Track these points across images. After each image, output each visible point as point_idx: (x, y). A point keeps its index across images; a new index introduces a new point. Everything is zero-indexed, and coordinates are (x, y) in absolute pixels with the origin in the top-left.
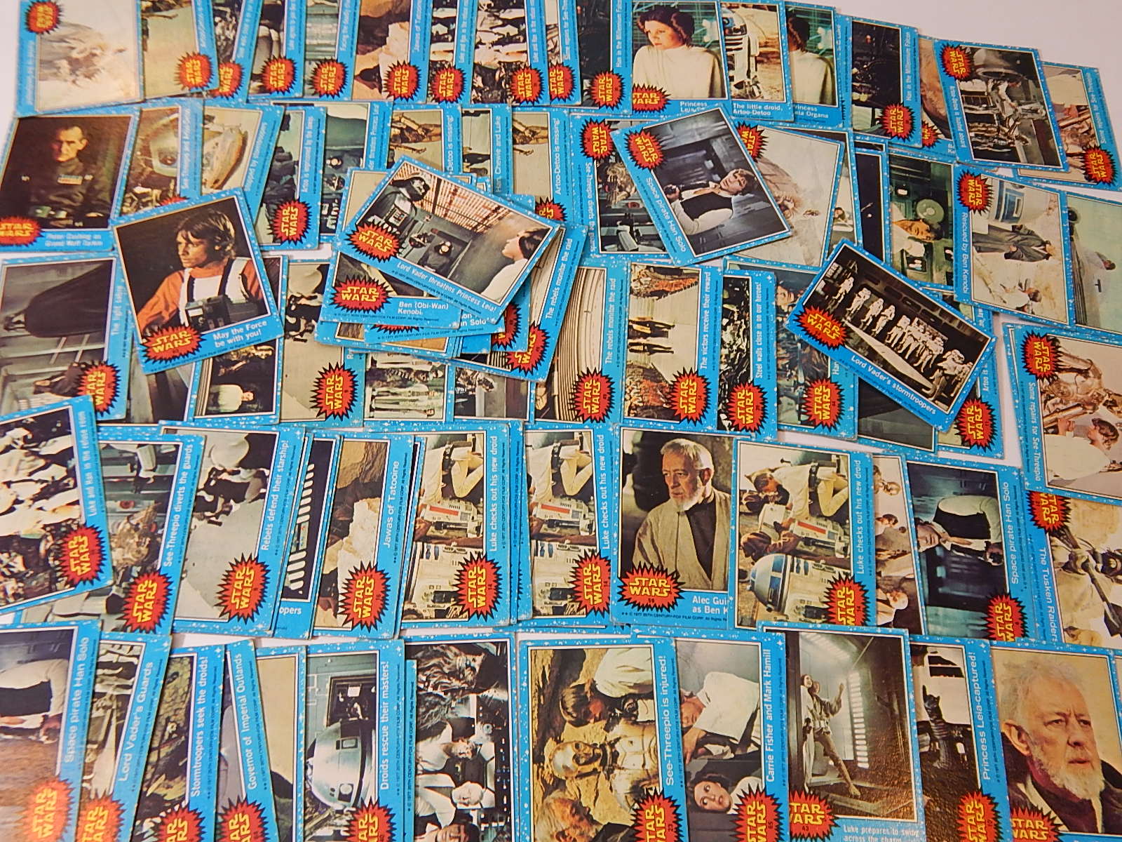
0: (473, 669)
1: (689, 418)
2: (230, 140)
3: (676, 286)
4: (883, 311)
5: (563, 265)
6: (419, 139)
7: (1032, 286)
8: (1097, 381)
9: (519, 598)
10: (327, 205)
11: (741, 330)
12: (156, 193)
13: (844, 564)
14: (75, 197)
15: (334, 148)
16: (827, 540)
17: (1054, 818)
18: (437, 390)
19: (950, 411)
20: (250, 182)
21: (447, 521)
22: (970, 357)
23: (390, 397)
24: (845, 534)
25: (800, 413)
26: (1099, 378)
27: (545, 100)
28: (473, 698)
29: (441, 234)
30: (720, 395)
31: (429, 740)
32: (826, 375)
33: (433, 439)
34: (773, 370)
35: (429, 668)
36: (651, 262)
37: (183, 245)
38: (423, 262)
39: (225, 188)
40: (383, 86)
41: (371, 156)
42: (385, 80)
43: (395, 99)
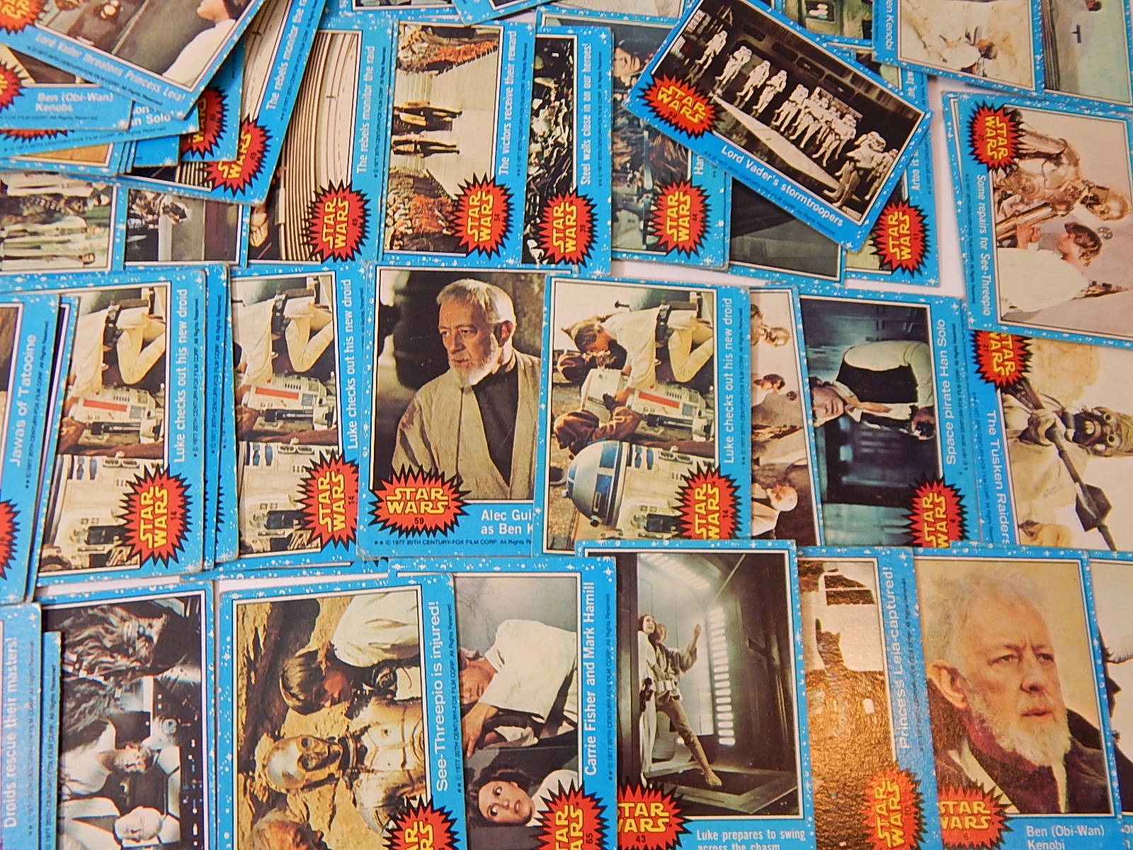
0: (149, 639)
1: (480, 249)
3: (465, 53)
4: (769, 79)
5: (295, 29)
7: (985, 37)
8: (1072, 169)
9: (217, 529)
11: (561, 115)
13: (706, 451)
16: (681, 417)
17: (999, 797)
18: (99, 225)
19: (863, 221)
21: (109, 420)
22: (894, 141)
24: (708, 406)
25: (645, 233)
26: (1076, 164)
28: (148, 682)
30: (527, 213)
31: (80, 748)
32: (684, 175)
33: (89, 297)
34: (607, 171)
35: (81, 642)
36: (429, 20)
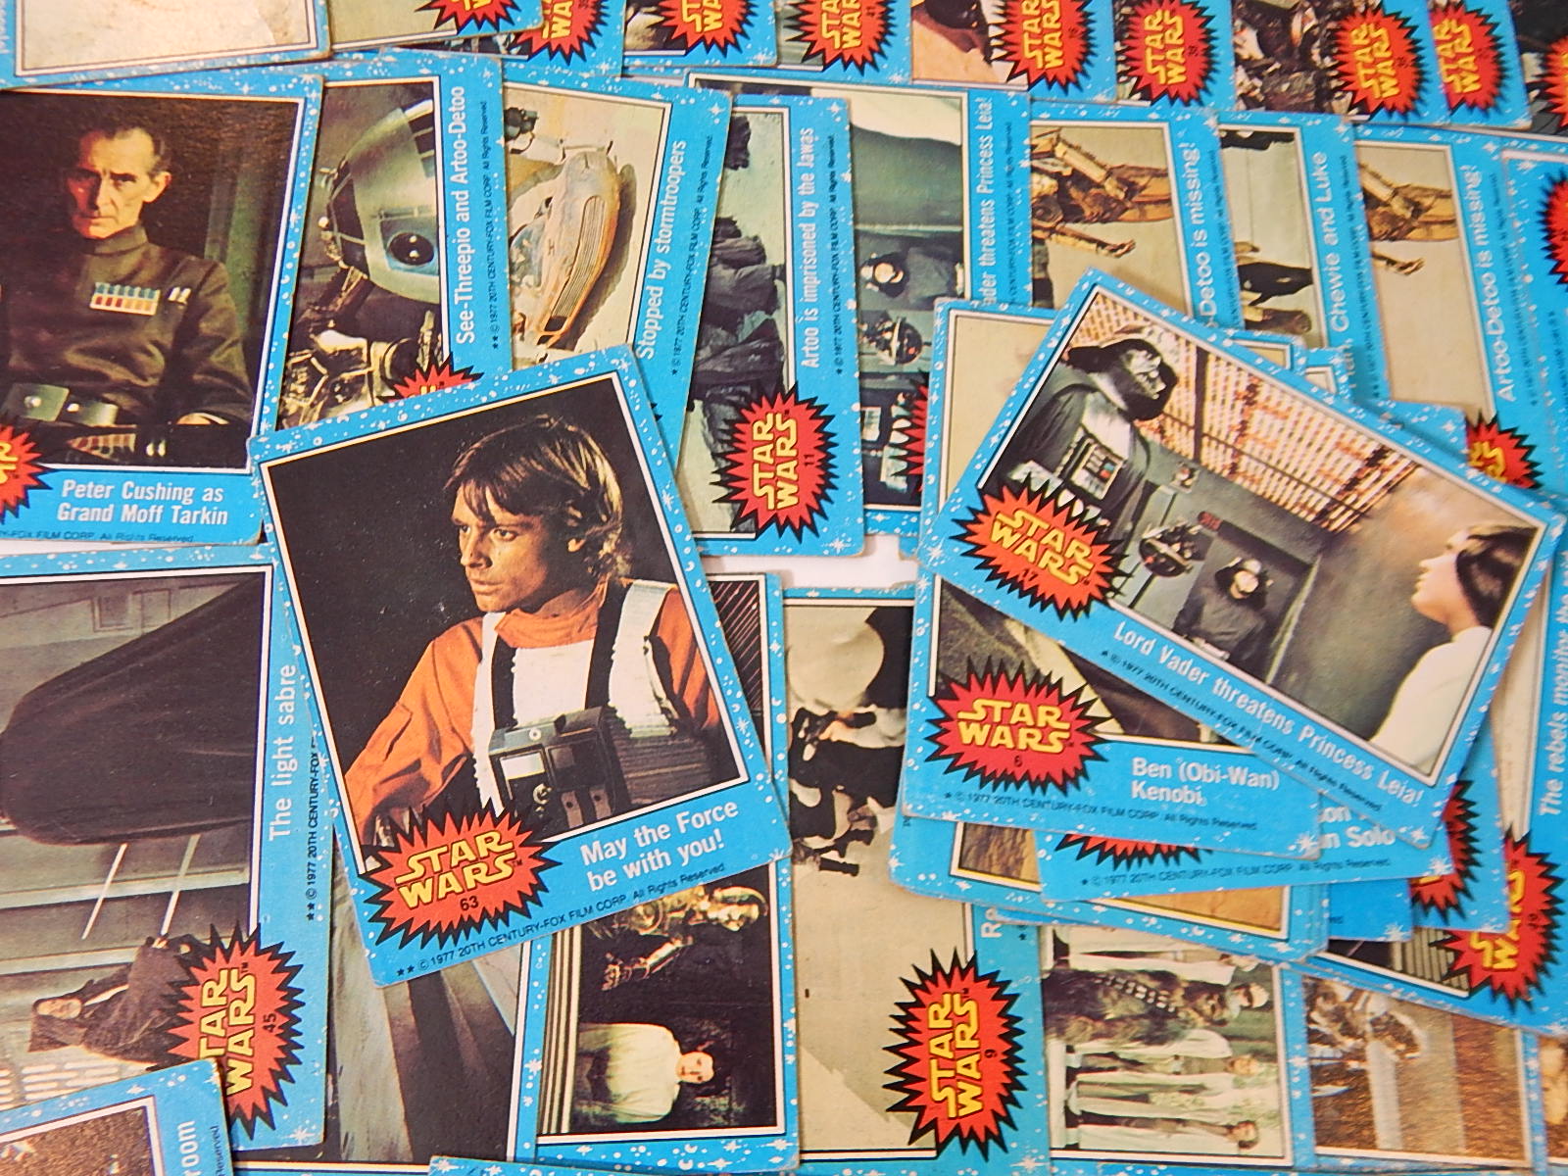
2: (584, 193)
6: (1110, 211)
10: (877, 411)
12: (382, 352)
15: (878, 228)
20: (652, 328)
23: (1121, 1076)
27: (1433, 108)
29: (1228, 531)
37: (473, 533)
38: (1188, 624)
39: (584, 343)
40: (994, 42)
41: (987, 259)
42: (998, 25)
43: (1031, 85)
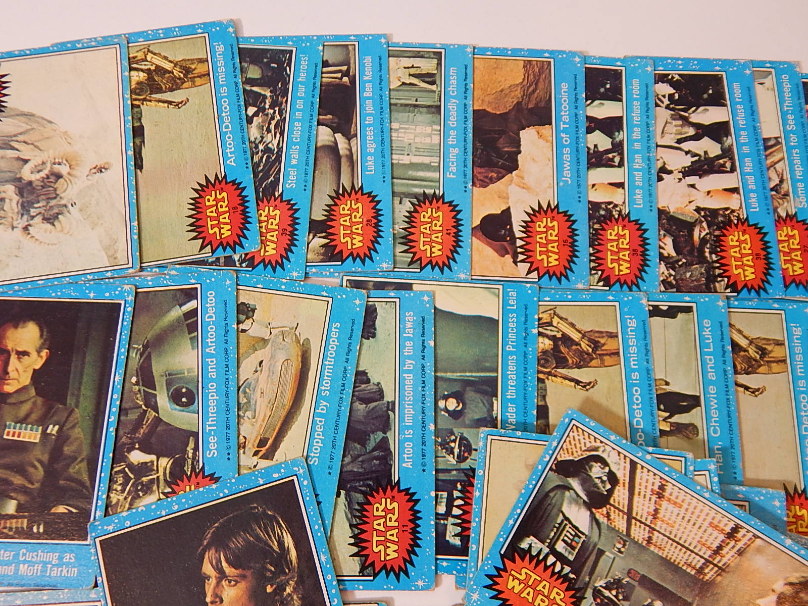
2: (281, 357)
6: (583, 361)
12: (165, 463)
14: (31, 470)
15: (449, 375)
20: (318, 445)
27: (775, 287)
29: (645, 581)
37: (213, 581)
39: (279, 456)
40: (519, 250)
41: (510, 395)
42: (521, 239)
43: (540, 278)
